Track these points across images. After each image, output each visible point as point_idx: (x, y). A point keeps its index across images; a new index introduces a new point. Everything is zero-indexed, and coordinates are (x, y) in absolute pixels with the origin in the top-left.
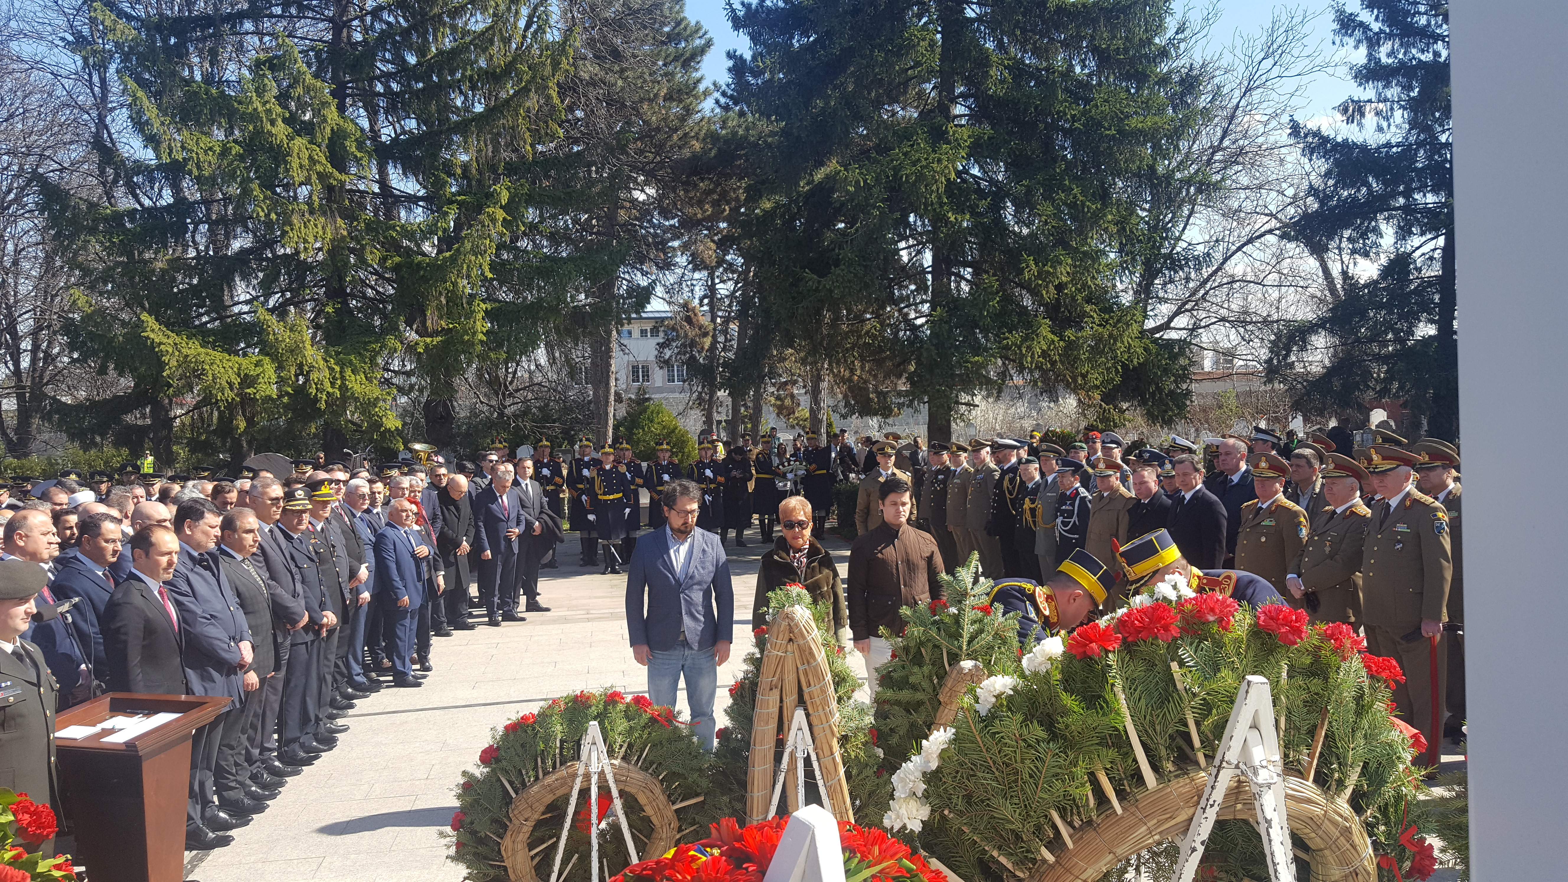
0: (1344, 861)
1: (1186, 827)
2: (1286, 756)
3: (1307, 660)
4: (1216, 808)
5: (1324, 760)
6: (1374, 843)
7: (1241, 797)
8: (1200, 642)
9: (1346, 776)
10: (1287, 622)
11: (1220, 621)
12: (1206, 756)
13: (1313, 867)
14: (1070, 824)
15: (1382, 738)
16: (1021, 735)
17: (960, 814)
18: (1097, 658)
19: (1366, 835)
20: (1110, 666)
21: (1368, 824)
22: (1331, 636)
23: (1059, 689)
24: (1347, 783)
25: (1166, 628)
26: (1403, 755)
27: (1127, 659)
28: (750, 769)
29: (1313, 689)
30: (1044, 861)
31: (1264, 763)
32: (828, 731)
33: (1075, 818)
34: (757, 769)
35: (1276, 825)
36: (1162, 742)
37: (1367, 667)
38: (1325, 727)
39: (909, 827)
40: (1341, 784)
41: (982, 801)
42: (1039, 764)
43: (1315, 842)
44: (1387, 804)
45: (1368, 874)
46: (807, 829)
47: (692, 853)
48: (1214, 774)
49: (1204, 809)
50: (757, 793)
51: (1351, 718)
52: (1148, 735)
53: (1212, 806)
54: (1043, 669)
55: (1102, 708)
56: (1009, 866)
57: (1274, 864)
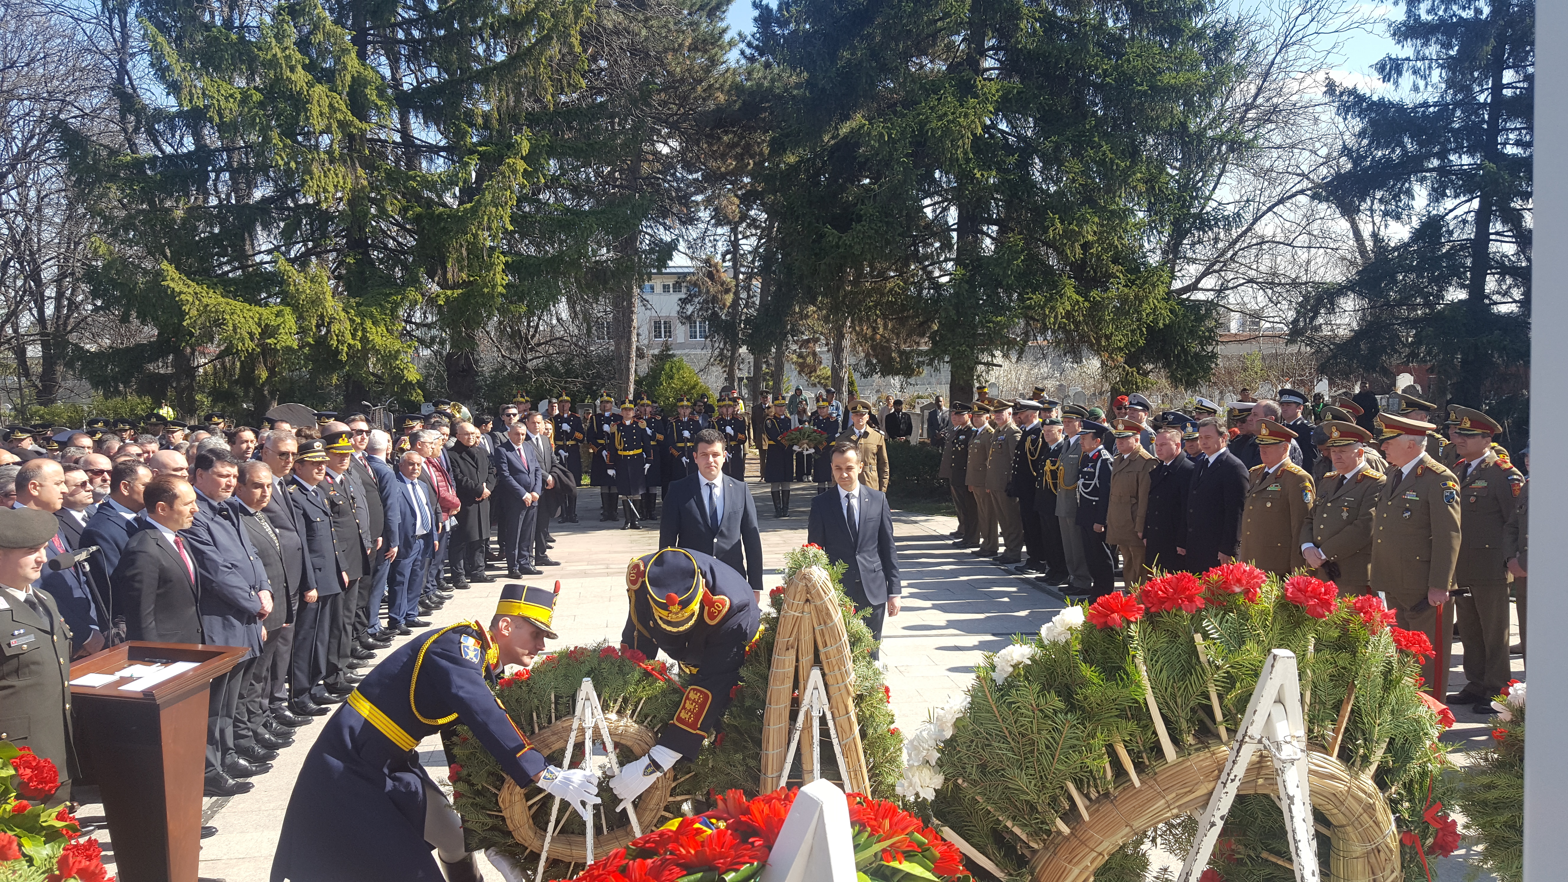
0: (1366, 838)
1: (1206, 801)
2: (1310, 731)
3: (1335, 634)
4: (1237, 783)
5: (1349, 736)
6: (1398, 820)
7: (1263, 772)
8: (1225, 614)
9: (1371, 751)
10: (1315, 594)
11: (1246, 592)
12: (1227, 729)
13: (1334, 842)
14: (1087, 796)
15: (1409, 714)
16: (1038, 705)
17: (974, 783)
18: (1118, 629)
19: (1389, 812)
20: (1132, 637)
21: (1391, 800)
22: (1361, 609)
23: (1079, 659)
24: (1372, 758)
25: (1191, 599)
26: (1431, 731)
27: (1149, 630)
28: (765, 727)
29: (1340, 663)
30: (1059, 833)
31: (1288, 739)
32: (843, 691)
33: (1092, 790)
34: (772, 727)
35: (1298, 801)
36: (1183, 715)
37: (1397, 641)
38: (1352, 702)
39: (922, 795)
40: (1366, 760)
41: (997, 771)
42: (1056, 736)
43: (1337, 817)
44: (1411, 781)
45: (1391, 851)
46: (815, 805)
47: (697, 825)
48: (1236, 749)
49: (1225, 784)
50: (772, 750)
51: (1379, 693)
52: (1169, 708)
53: (1233, 781)
54: (1062, 640)
55: (1122, 679)
56: (1024, 837)
57: (1296, 841)
